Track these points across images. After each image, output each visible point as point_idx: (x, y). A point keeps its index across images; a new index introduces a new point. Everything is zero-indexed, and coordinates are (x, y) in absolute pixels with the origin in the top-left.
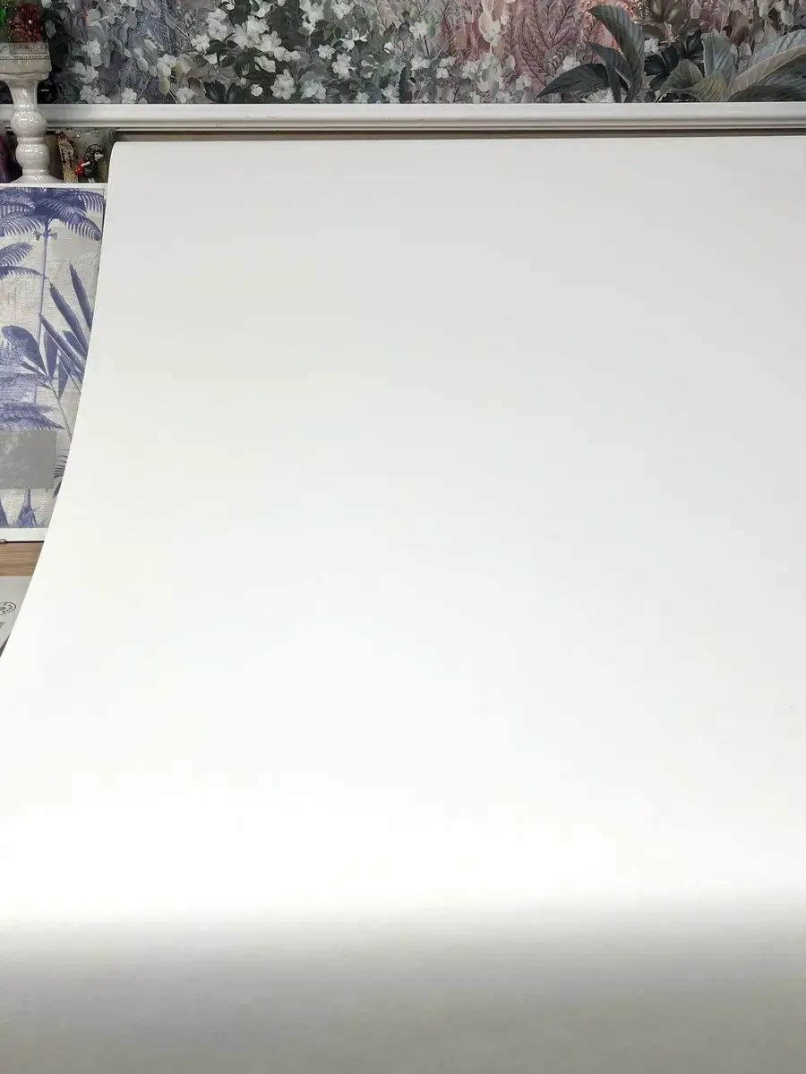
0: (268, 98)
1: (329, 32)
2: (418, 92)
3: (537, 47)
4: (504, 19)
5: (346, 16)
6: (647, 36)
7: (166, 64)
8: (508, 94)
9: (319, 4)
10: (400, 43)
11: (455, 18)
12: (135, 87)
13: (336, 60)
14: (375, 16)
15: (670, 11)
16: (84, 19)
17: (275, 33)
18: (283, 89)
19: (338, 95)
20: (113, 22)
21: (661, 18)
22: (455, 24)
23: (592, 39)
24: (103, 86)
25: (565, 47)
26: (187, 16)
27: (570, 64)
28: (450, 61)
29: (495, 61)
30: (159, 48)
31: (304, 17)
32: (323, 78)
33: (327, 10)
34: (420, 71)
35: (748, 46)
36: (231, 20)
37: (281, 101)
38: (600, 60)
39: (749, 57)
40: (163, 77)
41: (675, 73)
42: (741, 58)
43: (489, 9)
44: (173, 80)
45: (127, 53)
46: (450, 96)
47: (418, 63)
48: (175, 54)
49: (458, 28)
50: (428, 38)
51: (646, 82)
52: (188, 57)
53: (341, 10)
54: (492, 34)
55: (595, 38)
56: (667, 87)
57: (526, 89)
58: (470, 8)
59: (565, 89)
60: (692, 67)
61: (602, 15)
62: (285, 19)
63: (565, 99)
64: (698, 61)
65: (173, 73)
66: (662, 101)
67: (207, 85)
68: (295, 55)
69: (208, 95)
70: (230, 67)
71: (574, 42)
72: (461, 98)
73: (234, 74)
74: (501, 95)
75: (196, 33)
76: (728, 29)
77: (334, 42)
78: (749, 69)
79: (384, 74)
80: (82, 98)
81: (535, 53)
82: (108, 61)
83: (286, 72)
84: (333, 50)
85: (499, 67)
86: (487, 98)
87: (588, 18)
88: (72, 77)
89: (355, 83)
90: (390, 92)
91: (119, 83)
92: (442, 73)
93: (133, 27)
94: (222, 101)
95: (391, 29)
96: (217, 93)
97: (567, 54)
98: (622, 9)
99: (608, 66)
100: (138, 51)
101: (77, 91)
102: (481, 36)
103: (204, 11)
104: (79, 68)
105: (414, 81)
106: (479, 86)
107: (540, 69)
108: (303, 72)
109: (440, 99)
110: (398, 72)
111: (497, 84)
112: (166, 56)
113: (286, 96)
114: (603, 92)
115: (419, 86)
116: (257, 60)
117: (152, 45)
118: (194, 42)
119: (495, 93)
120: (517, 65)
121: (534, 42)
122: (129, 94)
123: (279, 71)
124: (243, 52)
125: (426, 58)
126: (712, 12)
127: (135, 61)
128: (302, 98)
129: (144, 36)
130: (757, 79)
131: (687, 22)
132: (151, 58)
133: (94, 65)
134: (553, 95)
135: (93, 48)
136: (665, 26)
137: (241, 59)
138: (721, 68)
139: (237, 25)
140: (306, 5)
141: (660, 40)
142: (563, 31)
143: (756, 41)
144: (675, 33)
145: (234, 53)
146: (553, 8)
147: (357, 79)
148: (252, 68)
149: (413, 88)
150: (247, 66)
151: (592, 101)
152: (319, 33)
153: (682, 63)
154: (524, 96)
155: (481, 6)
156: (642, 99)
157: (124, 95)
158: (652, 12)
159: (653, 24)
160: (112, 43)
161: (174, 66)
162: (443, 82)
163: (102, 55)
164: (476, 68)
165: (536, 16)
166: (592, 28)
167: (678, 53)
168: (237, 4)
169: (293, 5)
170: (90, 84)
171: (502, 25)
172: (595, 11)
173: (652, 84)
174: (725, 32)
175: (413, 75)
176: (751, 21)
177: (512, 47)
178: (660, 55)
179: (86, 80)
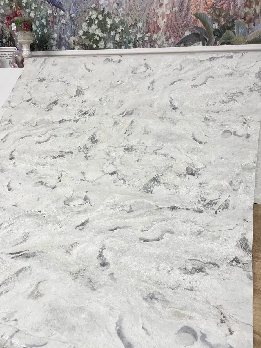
0: (98, 48)
1: (114, 27)
3: (176, 28)
4: (166, 20)
5: (118, 22)
6: (214, 22)
7: (72, 39)
8: (167, 45)
9: (111, 19)
10: (134, 29)
11: (150, 21)
12: (64, 46)
13: (116, 36)
14: (127, 21)
15: (222, 13)
16: (53, 29)
17: (99, 28)
18: (101, 45)
19: (116, 47)
20: (60, 28)
21: (219, 16)
22: (150, 22)
24: (57, 45)
25: (186, 28)
26: (77, 25)
27: (187, 33)
28: (149, 34)
29: (163, 33)
31: (107, 23)
32: (112, 41)
33: (114, 21)
34: (140, 38)
35: (252, 25)
36: (88, 25)
37: (101, 49)
38: (197, 31)
39: (253, 28)
40: (71, 42)
41: (225, 35)
42: (250, 29)
43: (161, 17)
44: (74, 44)
45: (63, 36)
46: (149, 46)
47: (139, 36)
48: (74, 36)
49: (151, 23)
50: (142, 27)
51: (214, 39)
52: (77, 37)
53: (117, 20)
54: (161, 25)
55: (196, 24)
56: (222, 40)
57: (173, 42)
58: (155, 17)
59: (185, 42)
60: (231, 33)
61: (198, 16)
62: (102, 24)
63: (185, 45)
64: (233, 30)
65: (74, 42)
66: (221, 45)
67: (82, 45)
68: (105, 35)
69: (82, 48)
70: (88, 39)
71: (189, 26)
72: (152, 46)
73: (89, 41)
74: (165, 45)
75: (80, 30)
76: (245, 19)
77: (115, 30)
78: (253, 33)
79: (129, 39)
81: (175, 30)
82: (59, 39)
84: (115, 33)
85: (164, 36)
86: (160, 46)
87: (193, 18)
88: (50, 43)
90: (131, 45)
91: (61, 45)
92: (146, 38)
93: (65, 29)
94: (86, 49)
95: (131, 25)
96: (85, 47)
97: (186, 30)
98: (205, 14)
99: (200, 32)
100: (66, 36)
101: (52, 48)
102: (158, 26)
103: (81, 23)
104: (52, 41)
106: (158, 42)
107: (177, 35)
108: (107, 40)
109: (146, 47)
110: (133, 39)
111: (163, 41)
112: (72, 37)
113: (102, 47)
114: (198, 42)
116: (95, 37)
117: (69, 34)
118: (79, 32)
119: (163, 44)
120: (170, 35)
121: (175, 27)
122: (64, 48)
123: (101, 40)
124: (91, 35)
125: (142, 34)
126: (238, 13)
127: (65, 39)
128: (107, 48)
129: (67, 31)
130: (256, 36)
131: (229, 16)
132: (69, 37)
133: (55, 40)
134: (181, 44)
135: (55, 35)
136: (220, 19)
137: (91, 37)
138: (242, 33)
139: (90, 27)
140: (108, 19)
141: (219, 24)
142: (185, 23)
143: (255, 22)
144: (224, 21)
145: (89, 35)
146: (181, 15)
147: (122, 41)
148: (93, 39)
149: (138, 44)
150: (92, 39)
151: (194, 46)
152: (111, 28)
153: (227, 31)
154: (172, 44)
155: (158, 16)
156: (213, 45)
157: (62, 48)
158: (215, 13)
159: (216, 18)
160: (60, 34)
161: (74, 39)
162: (146, 41)
163: (57, 37)
164: (157, 36)
165: (176, 18)
166: (195, 21)
167: (226, 28)
168: (90, 20)
169: (104, 20)
170: (54, 46)
171: (165, 22)
172: (195, 15)
173: (216, 39)
174: (243, 19)
175: (138, 40)
176: (253, 15)
177: (168, 29)
178: (219, 29)
179: (53, 44)
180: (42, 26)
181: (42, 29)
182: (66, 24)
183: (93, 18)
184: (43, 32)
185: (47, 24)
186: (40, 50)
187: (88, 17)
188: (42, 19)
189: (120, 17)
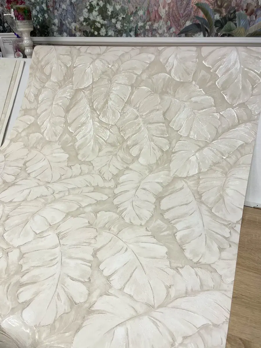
0: (99, 35)
1: (115, 15)
2: (140, 34)
4: (167, 8)
5: (119, 9)
6: (216, 13)
7: (73, 25)
8: (168, 34)
9: (112, 6)
10: (135, 18)
11: (151, 9)
12: (66, 32)
13: (117, 23)
14: (127, 9)
15: (224, 4)
16: (54, 14)
17: (100, 15)
18: (103, 33)
19: (117, 35)
20: (60, 14)
21: (221, 6)
23: (196, 14)
24: (59, 32)
25: (187, 18)
26: (78, 11)
27: (188, 23)
28: (150, 23)
29: (164, 23)
30: (71, 21)
31: (108, 10)
32: (113, 29)
33: (114, 8)
34: (141, 27)
35: (254, 17)
36: (89, 11)
37: (102, 36)
38: (198, 22)
39: (254, 21)
40: (73, 29)
41: (226, 26)
42: (251, 21)
43: (162, 5)
44: (75, 30)
45: (64, 22)
46: (150, 35)
47: (140, 24)
48: (75, 22)
49: (152, 12)
50: (143, 16)
51: (215, 30)
52: (78, 23)
53: (118, 7)
54: (162, 14)
55: (197, 14)
56: (223, 31)
57: (174, 32)
58: (156, 5)
59: (186, 32)
60: (232, 24)
61: (199, 6)
62: (103, 11)
63: (186, 36)
64: (234, 22)
65: (75, 28)
66: (221, 36)
67: (84, 32)
68: (106, 22)
69: (84, 34)
70: (89, 26)
71: (190, 16)
72: (153, 36)
73: (90, 28)
75: (80, 16)
76: (246, 10)
77: (116, 18)
78: (255, 25)
79: (130, 28)
80: (54, 35)
81: (176, 19)
82: (60, 25)
83: (103, 27)
84: (116, 20)
85: (165, 25)
86: (161, 35)
87: (194, 7)
88: (52, 29)
89: (122, 30)
90: (132, 33)
91: (62, 31)
92: (147, 27)
93: (65, 15)
94: (87, 36)
95: (132, 13)
96: (86, 34)
97: (187, 20)
98: (207, 4)
99: (201, 23)
100: (67, 22)
101: (53, 33)
102: (159, 14)
103: (82, 9)
104: (53, 27)
105: (139, 30)
106: (159, 31)
107: (178, 25)
108: (108, 27)
109: (147, 36)
110: (134, 27)
111: (164, 31)
112: (73, 23)
113: (104, 35)
114: (200, 33)
115: (140, 32)
116: (96, 23)
118: (80, 19)
119: (164, 34)
120: (171, 24)
121: (177, 16)
122: (65, 34)
123: (102, 27)
124: (92, 21)
125: (143, 22)
126: (240, 4)
127: (66, 24)
128: (108, 35)
129: (68, 17)
130: (257, 28)
131: (231, 8)
132: (70, 23)
133: (57, 26)
134: (182, 34)
135: (56, 21)
136: (222, 9)
137: (91, 23)
138: (243, 24)
139: (90, 13)
140: (108, 6)
141: (220, 14)
142: (186, 12)
143: (257, 14)
144: (226, 12)
145: (90, 22)
146: (183, 4)
147: (123, 29)
148: (95, 26)
149: (139, 32)
150: (93, 26)
151: (195, 36)
152: (112, 15)
153: (228, 23)
154: (173, 35)
155: (159, 4)
156: (213, 36)
157: (64, 34)
158: (217, 4)
159: (218, 9)
160: (61, 19)
161: (75, 26)
162: (148, 30)
163: (58, 23)
164: (158, 25)
165: (177, 7)
166: (196, 10)
167: (227, 19)
168: (90, 7)
169: (105, 6)
170: (56, 31)
171: (166, 10)
172: (197, 4)
173: (217, 31)
174: (245, 11)
175: (139, 28)
176: (255, 7)
177: (169, 18)
178: (220, 20)
179: (55, 30)
180: (42, 11)
181: (42, 14)
182: (67, 10)
183: (93, 5)
184: (44, 17)
185: (48, 9)
186: (41, 36)
187: (89, 3)
188: (42, 3)
189: (121, 4)
